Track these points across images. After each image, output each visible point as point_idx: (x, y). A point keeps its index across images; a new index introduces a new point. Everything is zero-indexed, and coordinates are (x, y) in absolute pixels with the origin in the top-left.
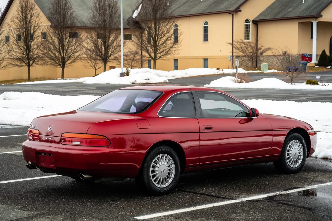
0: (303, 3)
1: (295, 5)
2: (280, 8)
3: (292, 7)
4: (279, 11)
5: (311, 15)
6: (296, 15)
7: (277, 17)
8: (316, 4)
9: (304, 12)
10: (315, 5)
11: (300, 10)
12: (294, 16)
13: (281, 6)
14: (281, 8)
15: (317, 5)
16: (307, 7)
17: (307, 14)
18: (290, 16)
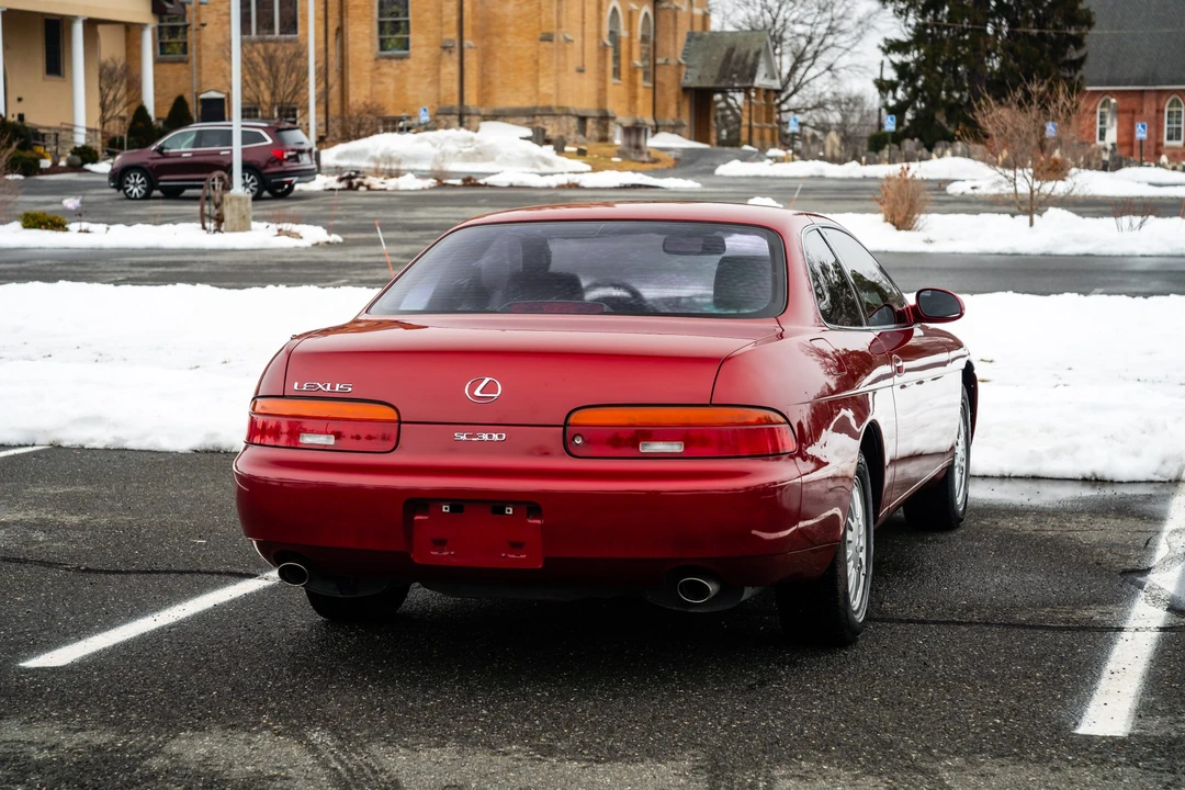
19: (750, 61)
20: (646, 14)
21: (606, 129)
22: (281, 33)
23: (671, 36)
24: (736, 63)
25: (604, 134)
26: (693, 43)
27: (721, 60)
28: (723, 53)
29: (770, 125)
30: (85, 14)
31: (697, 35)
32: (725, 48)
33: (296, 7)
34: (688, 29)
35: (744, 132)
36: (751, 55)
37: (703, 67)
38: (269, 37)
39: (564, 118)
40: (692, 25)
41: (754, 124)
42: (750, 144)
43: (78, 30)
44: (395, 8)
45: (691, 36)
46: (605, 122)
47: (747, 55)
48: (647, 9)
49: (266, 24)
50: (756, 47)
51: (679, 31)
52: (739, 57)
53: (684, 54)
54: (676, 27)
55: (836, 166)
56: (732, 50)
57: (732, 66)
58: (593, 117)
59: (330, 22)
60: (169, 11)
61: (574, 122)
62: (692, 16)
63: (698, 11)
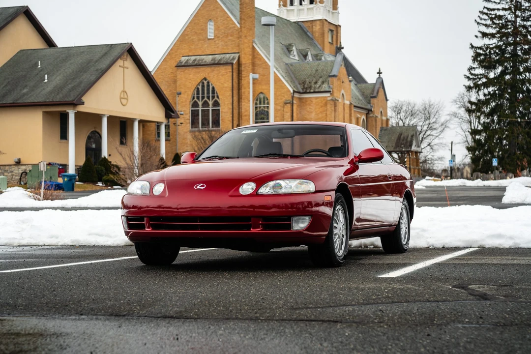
0: (46, 81)
1: (32, 84)
2: (4, 87)
3: (28, 87)
4: (4, 91)
5: (67, 100)
6: (41, 99)
7: (4, 102)
8: (70, 84)
9: (53, 95)
10: (70, 86)
11: (44, 92)
12: (37, 101)
13: (5, 84)
14: (7, 88)
15: (72, 86)
16: (54, 88)
17: (58, 98)
18: (29, 101)
19: (409, 139)
20: (364, 119)
22: (212, 127)
23: (374, 129)
24: (403, 140)
26: (383, 132)
27: (396, 139)
28: (397, 136)
29: (417, 168)
30: (139, 118)
31: (385, 128)
32: (398, 134)
33: (219, 116)
34: (380, 126)
36: (410, 137)
37: (388, 142)
38: (206, 129)
40: (382, 124)
41: (411, 167)
43: (136, 124)
44: (262, 116)
45: (382, 129)
47: (408, 137)
48: (364, 117)
49: (205, 123)
50: (412, 133)
51: (377, 126)
52: (404, 138)
53: (379, 136)
54: (376, 125)
55: (471, 181)
56: (401, 134)
57: (401, 141)
59: (235, 122)
60: (173, 117)
62: (382, 120)
63: (384, 118)
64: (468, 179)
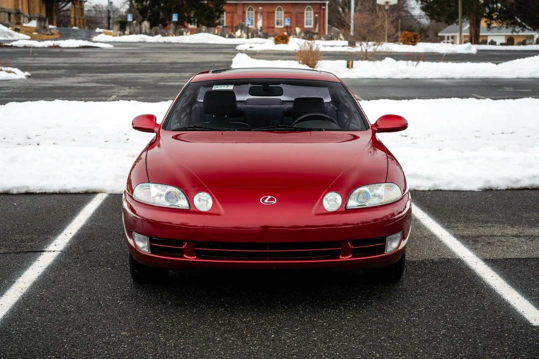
21: (19, 19)
25: (18, 21)
35: (72, 20)
39: (2, 13)
41: (77, 17)
42: (76, 26)
46: (19, 15)
58: (13, 13)
61: (7, 15)
64: (146, 34)
